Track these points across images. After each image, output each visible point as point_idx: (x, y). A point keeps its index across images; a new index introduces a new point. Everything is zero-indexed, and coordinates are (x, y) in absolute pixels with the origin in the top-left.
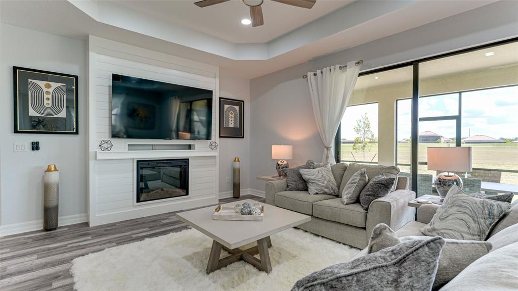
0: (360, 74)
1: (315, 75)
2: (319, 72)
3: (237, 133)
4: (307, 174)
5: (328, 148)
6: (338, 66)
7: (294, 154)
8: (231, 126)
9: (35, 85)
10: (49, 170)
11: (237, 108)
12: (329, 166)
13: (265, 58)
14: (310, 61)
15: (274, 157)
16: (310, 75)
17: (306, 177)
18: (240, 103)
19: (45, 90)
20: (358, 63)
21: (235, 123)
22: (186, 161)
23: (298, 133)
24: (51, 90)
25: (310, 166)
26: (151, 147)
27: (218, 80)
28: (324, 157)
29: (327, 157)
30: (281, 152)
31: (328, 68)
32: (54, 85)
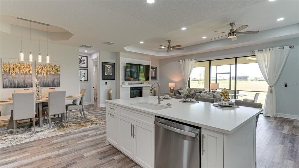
0: (196, 62)
1: (182, 61)
2: (183, 60)
3: (155, 78)
4: (180, 91)
5: (186, 84)
6: (189, 59)
7: (176, 86)
8: (153, 76)
9: (106, 66)
10: (110, 90)
11: (155, 70)
12: (187, 89)
13: (167, 56)
14: (181, 56)
15: (169, 86)
16: (181, 61)
17: (180, 92)
18: (156, 68)
19: (108, 68)
20: (195, 59)
21: (154, 75)
22: (142, 88)
23: (177, 79)
24: (109, 68)
25: (181, 89)
26: (131, 84)
27: (150, 61)
28: (185, 87)
29: (186, 86)
30: (171, 85)
31: (186, 60)
32: (110, 66)
